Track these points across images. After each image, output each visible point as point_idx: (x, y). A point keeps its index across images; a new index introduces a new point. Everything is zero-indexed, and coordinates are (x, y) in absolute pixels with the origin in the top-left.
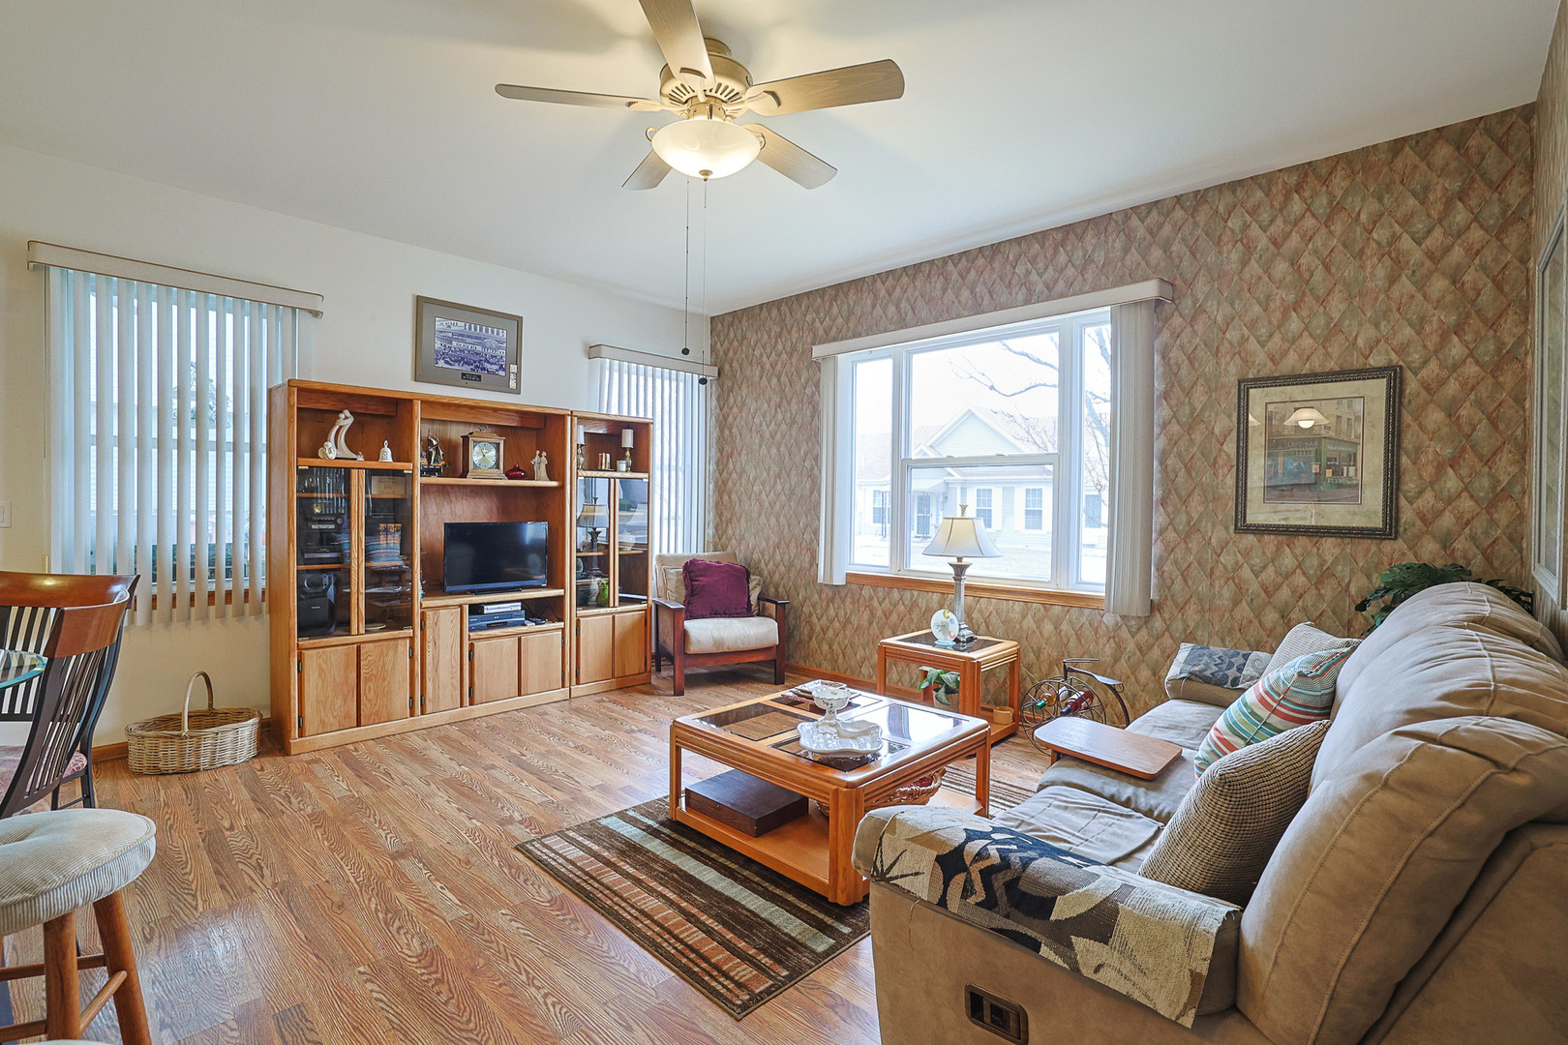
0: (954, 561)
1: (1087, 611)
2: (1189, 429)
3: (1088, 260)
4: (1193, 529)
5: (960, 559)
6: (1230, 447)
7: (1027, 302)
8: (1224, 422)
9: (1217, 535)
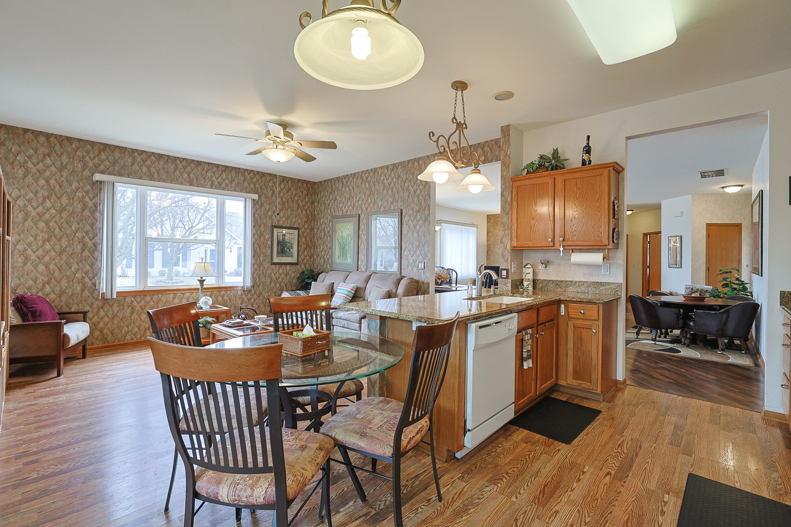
0: (200, 278)
1: (232, 291)
2: (260, 237)
3: (233, 180)
4: (261, 264)
5: (202, 278)
6: (269, 243)
7: (211, 188)
8: (268, 236)
9: (267, 266)
